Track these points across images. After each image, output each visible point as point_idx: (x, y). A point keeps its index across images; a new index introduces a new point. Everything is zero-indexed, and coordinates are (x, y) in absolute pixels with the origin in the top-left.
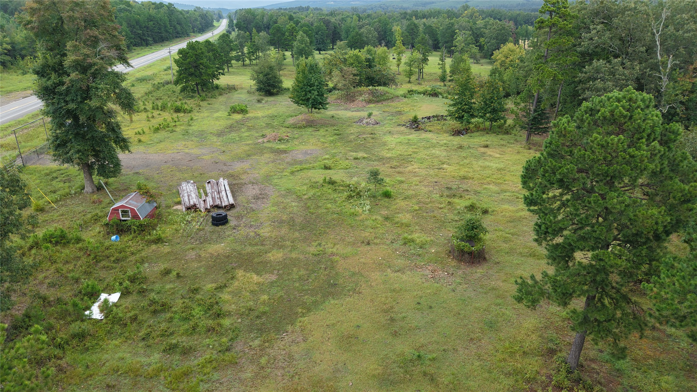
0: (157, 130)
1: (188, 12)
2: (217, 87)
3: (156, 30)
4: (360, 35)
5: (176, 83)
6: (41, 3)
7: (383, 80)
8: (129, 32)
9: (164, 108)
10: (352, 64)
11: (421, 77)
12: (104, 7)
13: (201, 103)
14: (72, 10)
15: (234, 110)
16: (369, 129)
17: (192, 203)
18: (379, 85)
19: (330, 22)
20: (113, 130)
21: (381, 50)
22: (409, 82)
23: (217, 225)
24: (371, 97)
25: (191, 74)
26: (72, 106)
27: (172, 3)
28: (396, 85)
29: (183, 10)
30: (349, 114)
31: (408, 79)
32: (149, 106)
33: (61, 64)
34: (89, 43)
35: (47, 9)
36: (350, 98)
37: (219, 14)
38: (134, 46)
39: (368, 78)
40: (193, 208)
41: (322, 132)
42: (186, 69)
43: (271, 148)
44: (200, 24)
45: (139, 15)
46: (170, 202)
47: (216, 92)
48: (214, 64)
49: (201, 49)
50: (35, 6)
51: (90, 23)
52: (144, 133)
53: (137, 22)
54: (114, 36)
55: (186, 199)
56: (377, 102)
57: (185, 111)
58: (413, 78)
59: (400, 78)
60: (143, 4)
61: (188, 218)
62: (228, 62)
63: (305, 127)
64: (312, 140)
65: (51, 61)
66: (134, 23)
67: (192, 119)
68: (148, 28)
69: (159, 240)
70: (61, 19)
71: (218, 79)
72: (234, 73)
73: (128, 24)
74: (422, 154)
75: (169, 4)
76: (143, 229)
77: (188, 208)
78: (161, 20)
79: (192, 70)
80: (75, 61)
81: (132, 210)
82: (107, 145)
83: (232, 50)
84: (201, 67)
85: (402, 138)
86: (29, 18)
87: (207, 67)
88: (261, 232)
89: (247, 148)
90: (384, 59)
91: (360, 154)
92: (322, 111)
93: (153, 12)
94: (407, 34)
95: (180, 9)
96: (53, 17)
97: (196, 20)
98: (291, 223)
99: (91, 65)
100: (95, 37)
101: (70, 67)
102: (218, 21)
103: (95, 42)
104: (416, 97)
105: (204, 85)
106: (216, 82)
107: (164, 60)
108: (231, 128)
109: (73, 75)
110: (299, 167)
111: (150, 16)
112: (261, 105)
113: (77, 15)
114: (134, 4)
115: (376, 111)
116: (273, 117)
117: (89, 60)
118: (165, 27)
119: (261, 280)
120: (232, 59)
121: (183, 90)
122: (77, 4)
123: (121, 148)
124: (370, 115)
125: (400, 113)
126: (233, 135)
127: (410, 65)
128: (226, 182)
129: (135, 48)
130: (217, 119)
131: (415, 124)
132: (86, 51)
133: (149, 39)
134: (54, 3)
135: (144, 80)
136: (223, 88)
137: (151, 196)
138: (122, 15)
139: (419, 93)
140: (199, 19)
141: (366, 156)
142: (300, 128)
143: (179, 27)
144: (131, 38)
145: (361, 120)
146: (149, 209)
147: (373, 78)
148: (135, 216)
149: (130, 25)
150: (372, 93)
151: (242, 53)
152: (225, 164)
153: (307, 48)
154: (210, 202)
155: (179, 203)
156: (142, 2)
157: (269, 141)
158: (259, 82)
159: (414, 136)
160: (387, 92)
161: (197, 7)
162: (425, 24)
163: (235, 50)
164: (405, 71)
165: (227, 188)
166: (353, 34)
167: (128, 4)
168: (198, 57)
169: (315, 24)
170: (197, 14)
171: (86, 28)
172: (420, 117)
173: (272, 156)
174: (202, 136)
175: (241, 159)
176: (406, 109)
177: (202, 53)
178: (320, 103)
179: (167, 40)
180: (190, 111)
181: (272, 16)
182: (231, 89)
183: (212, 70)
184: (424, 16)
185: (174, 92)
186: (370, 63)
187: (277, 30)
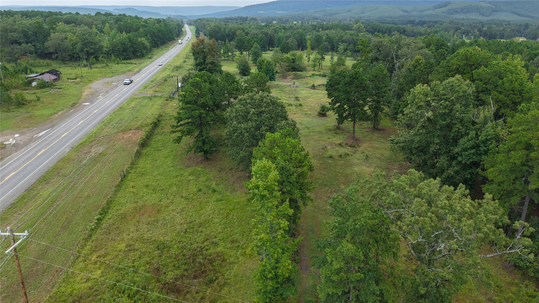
3: (162, 38)
4: (287, 43)
7: (300, 69)
10: (285, 61)
11: (321, 67)
16: (294, 89)
18: (298, 71)
19: (267, 34)
21: (299, 53)
22: (314, 70)
24: (294, 77)
28: (306, 71)
30: (284, 84)
31: (313, 69)
36: (284, 77)
37: (182, 21)
39: (292, 68)
41: (274, 89)
51: (213, 50)
53: (154, 33)
56: (297, 79)
58: (316, 68)
59: (309, 68)
65: (202, 61)
74: (314, 96)
78: (163, 31)
80: (211, 61)
85: (307, 92)
90: (301, 58)
91: (291, 96)
92: (273, 82)
94: (315, 42)
100: (214, 54)
101: (208, 63)
103: (214, 56)
104: (315, 77)
109: (210, 66)
111: (159, 29)
113: (210, 48)
115: (297, 83)
118: (165, 35)
124: (294, 83)
125: (307, 83)
127: (314, 62)
131: (313, 87)
139: (317, 75)
141: (293, 96)
145: (290, 86)
147: (295, 68)
150: (295, 75)
153: (259, 52)
158: (239, 69)
159: (312, 91)
160: (302, 75)
162: (327, 35)
164: (311, 64)
166: (283, 42)
172: (315, 85)
176: (310, 82)
178: (273, 78)
181: (231, 29)
184: (327, 29)
186: (294, 61)
187: (240, 41)
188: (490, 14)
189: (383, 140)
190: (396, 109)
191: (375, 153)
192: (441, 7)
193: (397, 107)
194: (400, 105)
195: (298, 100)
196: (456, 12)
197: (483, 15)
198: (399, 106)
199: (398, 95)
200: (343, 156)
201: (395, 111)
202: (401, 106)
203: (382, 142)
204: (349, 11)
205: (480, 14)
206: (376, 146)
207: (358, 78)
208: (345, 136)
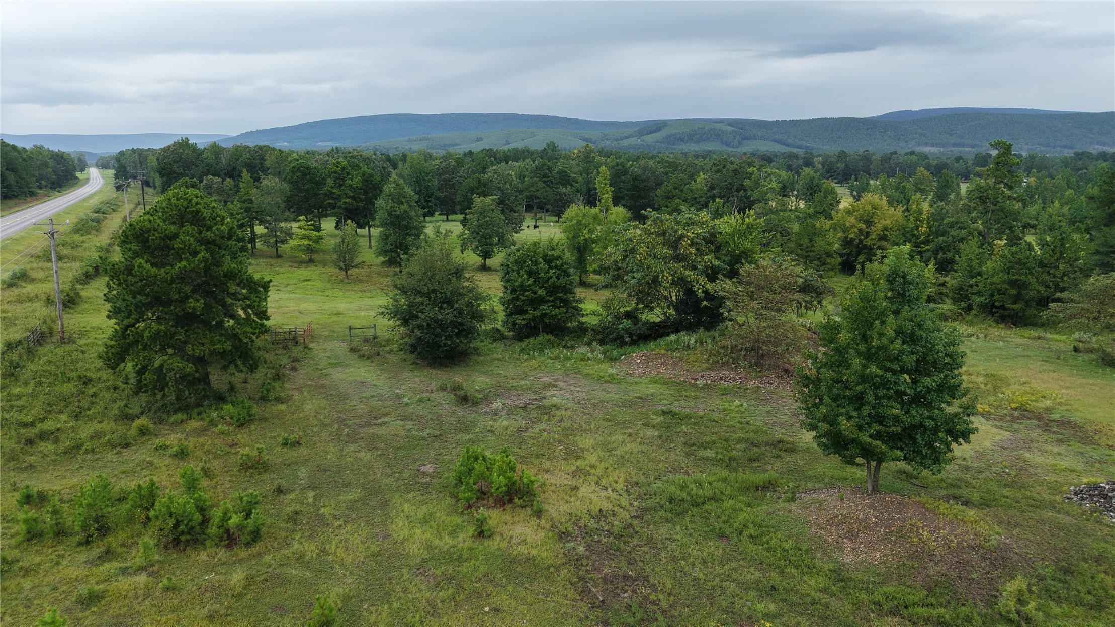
102: (82, 170)
188: (740, 143)
192: (651, 133)
196: (681, 140)
197: (728, 145)
204: (479, 139)
205: (723, 143)
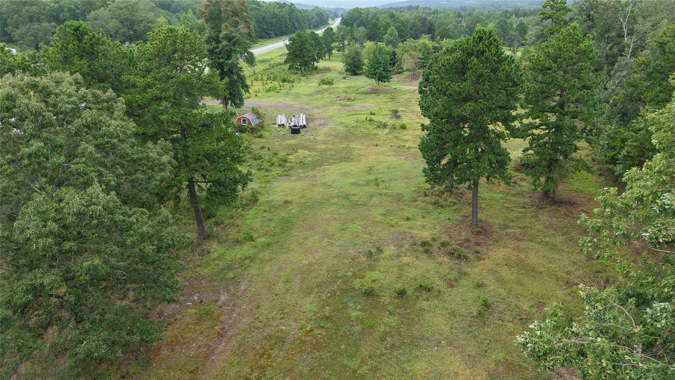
0: (268, 91)
1: (306, 11)
2: (316, 68)
3: (278, 26)
5: (286, 62)
6: (210, 2)
8: (257, 27)
9: (275, 79)
10: (420, 50)
12: (243, 4)
13: (301, 78)
14: (227, 6)
15: (324, 82)
17: (282, 123)
19: (426, 19)
20: (241, 79)
23: (294, 133)
25: (297, 56)
26: (221, 60)
27: (293, 2)
29: (302, 10)
30: (409, 87)
32: (265, 78)
33: (218, 37)
34: (233, 25)
35: (214, 5)
37: (335, 13)
38: (259, 38)
40: (283, 126)
41: (381, 96)
42: (293, 52)
43: (340, 103)
44: (316, 21)
45: (266, 13)
46: (270, 122)
47: (314, 72)
48: (315, 50)
49: (306, 37)
50: (208, 3)
51: (235, 13)
52: (259, 91)
53: (264, 19)
54: (247, 21)
55: (279, 122)
57: (289, 82)
60: (270, 4)
61: (279, 129)
62: (330, 51)
63: (370, 93)
64: (371, 101)
65: (213, 35)
66: (261, 19)
67: (292, 87)
68: (271, 24)
69: (261, 136)
70: (220, 11)
71: (318, 62)
72: (334, 61)
73: (257, 20)
75: (291, 4)
76: (253, 130)
77: (280, 125)
78: (282, 17)
79: (298, 53)
80: (225, 34)
81: (248, 120)
82: (238, 87)
83: (333, 41)
84: (305, 50)
86: (204, 11)
87: (309, 51)
88: (317, 138)
89: (325, 103)
92: (386, 83)
93: (277, 11)
95: (300, 8)
96: (216, 10)
97: (313, 18)
98: (337, 136)
99: (234, 37)
100: (237, 22)
101: (223, 38)
102: (333, 19)
103: (236, 24)
105: (305, 65)
106: (316, 64)
107: (281, 48)
108: (318, 92)
109: (224, 43)
110: (353, 113)
111: (274, 14)
112: (345, 80)
113: (229, 9)
114: (263, 4)
116: (350, 88)
117: (233, 34)
118: (286, 23)
119: (310, 153)
120: (333, 48)
121: (291, 68)
122: (229, 3)
123: (245, 91)
126: (319, 96)
128: (304, 116)
129: (260, 40)
130: (310, 87)
132: (232, 29)
133: (272, 33)
134: (217, 2)
135: (263, 62)
136: (321, 69)
137: (259, 115)
138: (253, 13)
140: (316, 17)
141: (404, 109)
142: (366, 93)
143: (297, 24)
144: (258, 32)
146: (257, 121)
148: (250, 123)
149: (258, 22)
151: (344, 44)
152: (307, 110)
153: (395, 40)
154: (292, 124)
155: (275, 124)
156: (269, 2)
157: (340, 100)
158: (348, 64)
161: (316, 7)
163: (336, 41)
165: (304, 118)
167: (258, 4)
168: (303, 43)
169: (411, 21)
170: (314, 12)
171: (232, 16)
173: (339, 107)
174: (297, 96)
175: (318, 108)
177: (306, 40)
178: (385, 77)
179: (286, 35)
180: (293, 82)
181: (375, 14)
182: (327, 70)
183: (312, 53)
185: (284, 70)
187: (374, 26)
189: (559, 240)
190: (613, 148)
191: (520, 290)
193: (618, 143)
194: (627, 140)
195: (398, 117)
198: (624, 140)
199: (624, 114)
200: (409, 292)
201: (611, 154)
202: (629, 143)
203: (554, 248)
206: (533, 260)
207: (482, 53)
208: (457, 217)
